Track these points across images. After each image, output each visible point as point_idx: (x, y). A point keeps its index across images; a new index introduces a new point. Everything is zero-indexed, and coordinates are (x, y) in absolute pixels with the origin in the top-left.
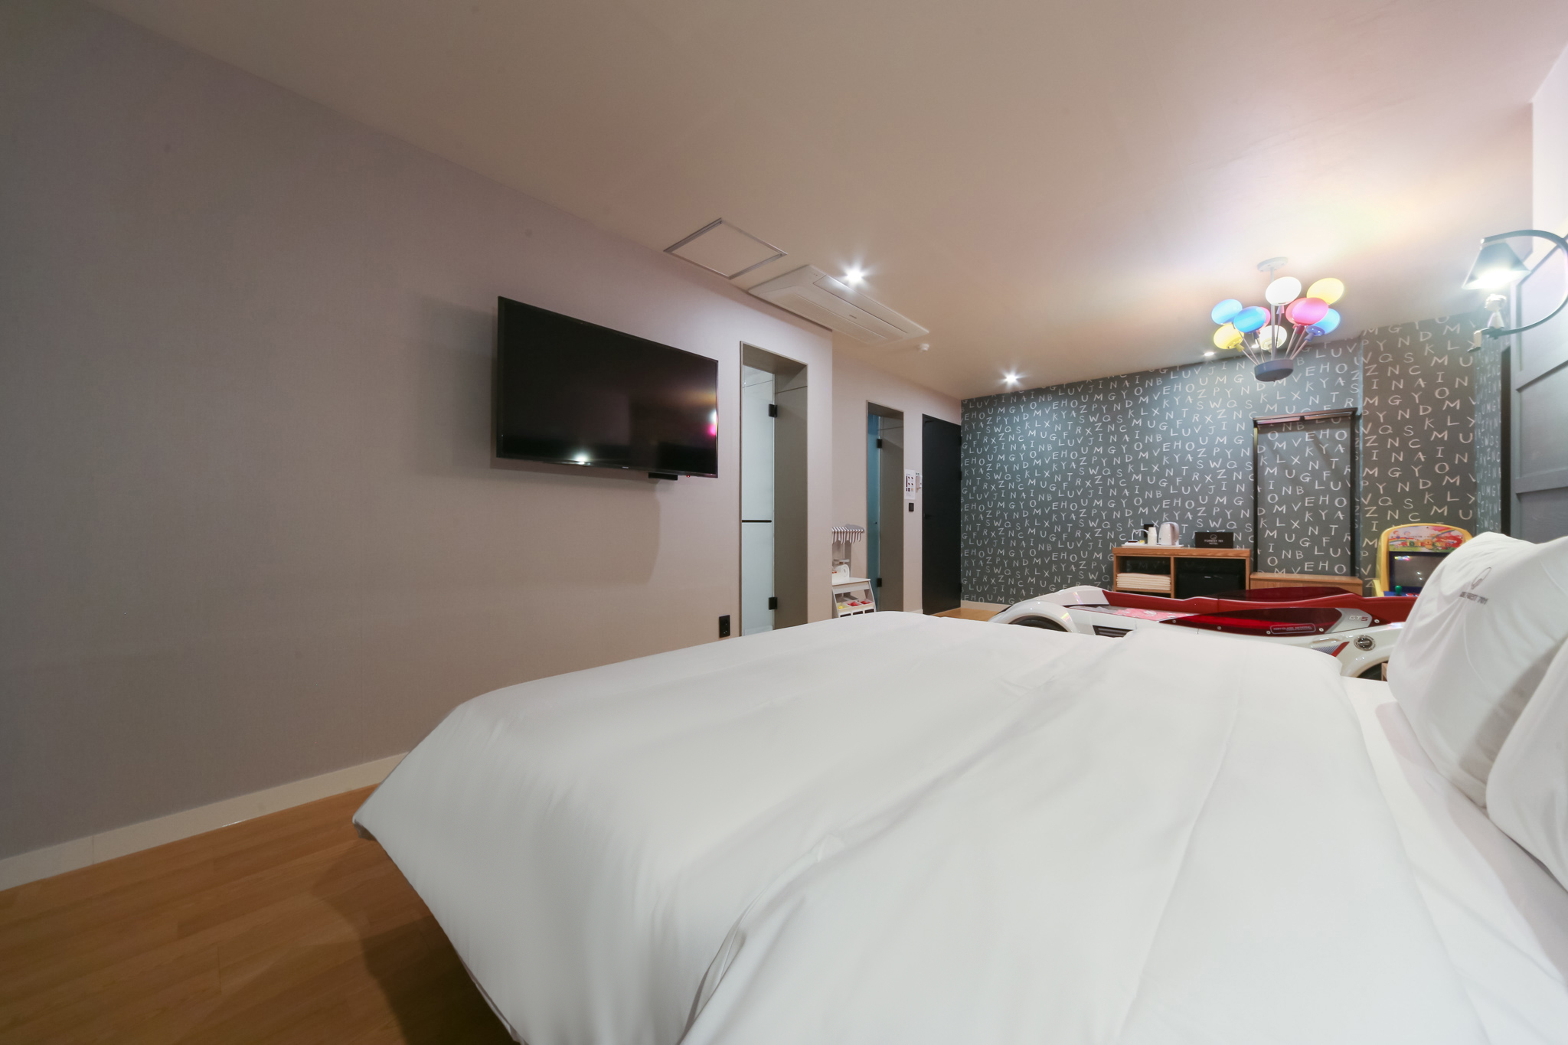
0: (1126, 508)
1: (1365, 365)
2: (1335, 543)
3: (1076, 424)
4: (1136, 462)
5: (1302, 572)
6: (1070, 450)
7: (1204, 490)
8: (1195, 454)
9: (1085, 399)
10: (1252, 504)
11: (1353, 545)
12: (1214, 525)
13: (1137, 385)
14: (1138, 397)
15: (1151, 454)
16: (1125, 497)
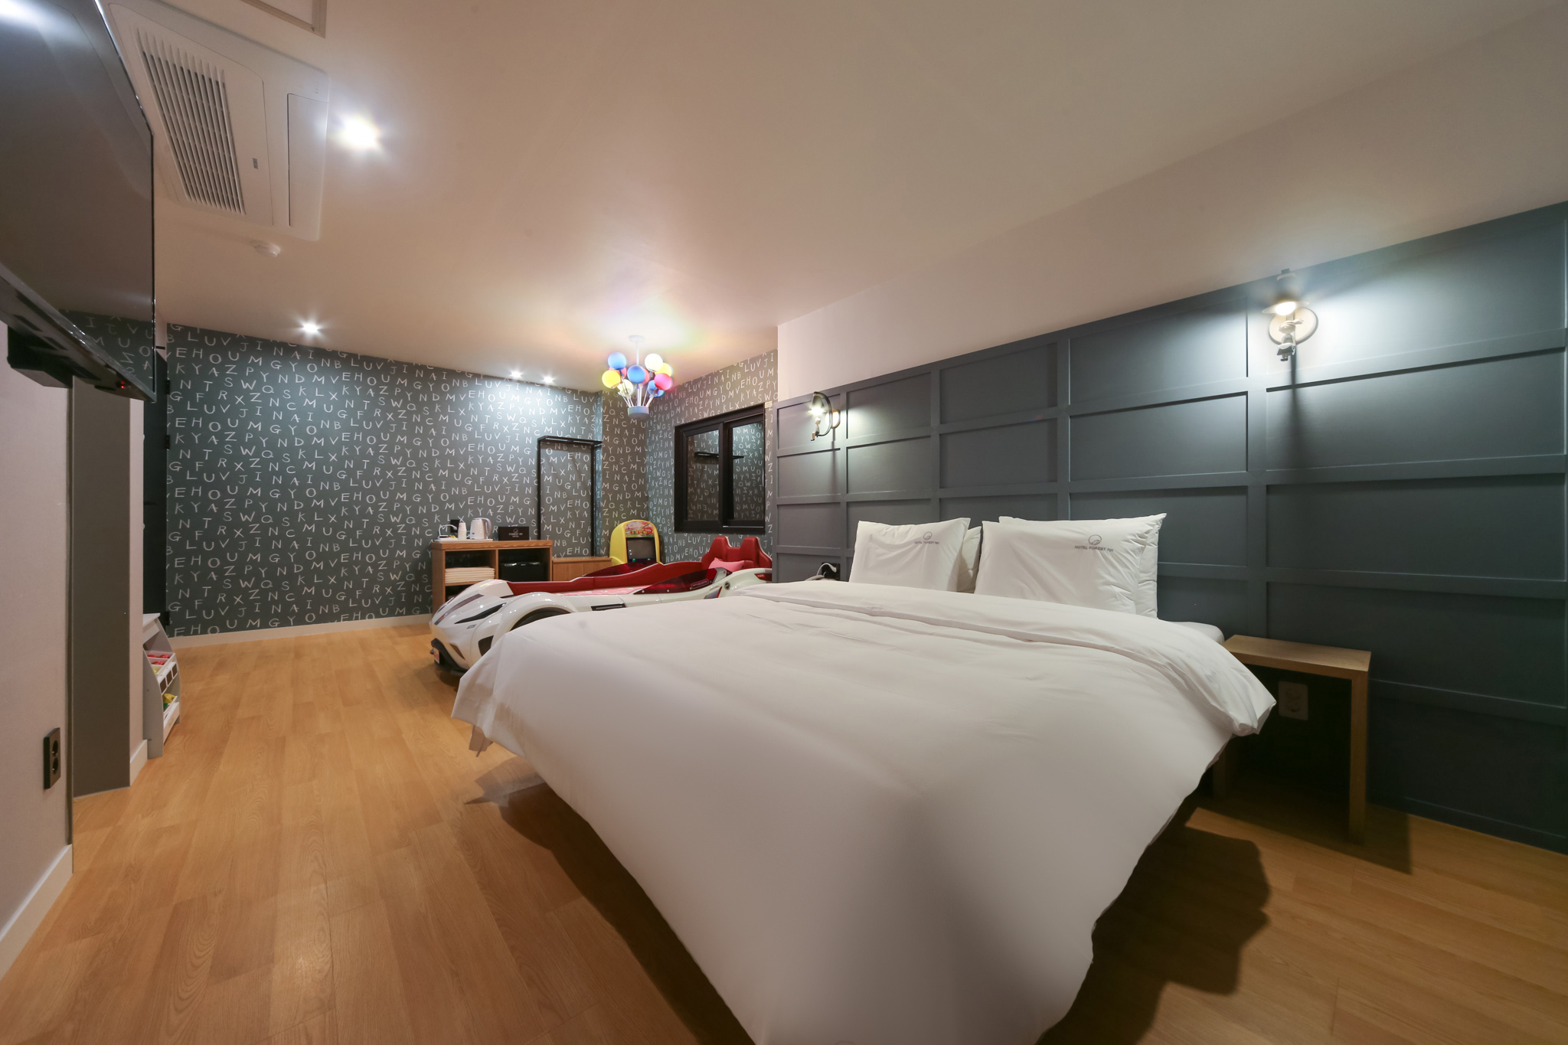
0: (433, 503)
1: (603, 414)
2: (583, 534)
3: (374, 404)
4: (443, 458)
5: (566, 556)
6: (366, 434)
7: (502, 491)
8: (495, 457)
9: (386, 379)
10: (536, 505)
11: (593, 535)
12: (510, 521)
13: (444, 382)
14: (446, 393)
15: (457, 452)
16: (431, 492)
